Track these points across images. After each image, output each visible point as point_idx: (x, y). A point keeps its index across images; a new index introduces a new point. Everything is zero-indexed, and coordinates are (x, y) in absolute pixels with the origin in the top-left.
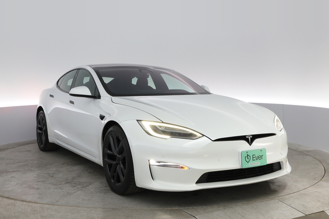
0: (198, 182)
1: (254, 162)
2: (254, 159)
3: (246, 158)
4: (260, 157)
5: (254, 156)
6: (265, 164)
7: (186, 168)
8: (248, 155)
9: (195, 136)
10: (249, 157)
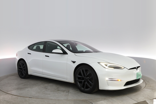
0: (125, 86)
4: (140, 75)
7: (120, 80)
9: (121, 68)
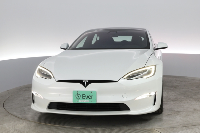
1: (83, 100)
2: (84, 97)
3: (77, 96)
4: (90, 97)
5: (84, 96)
6: (95, 103)
7: (42, 98)
8: (78, 94)
10: (79, 95)
